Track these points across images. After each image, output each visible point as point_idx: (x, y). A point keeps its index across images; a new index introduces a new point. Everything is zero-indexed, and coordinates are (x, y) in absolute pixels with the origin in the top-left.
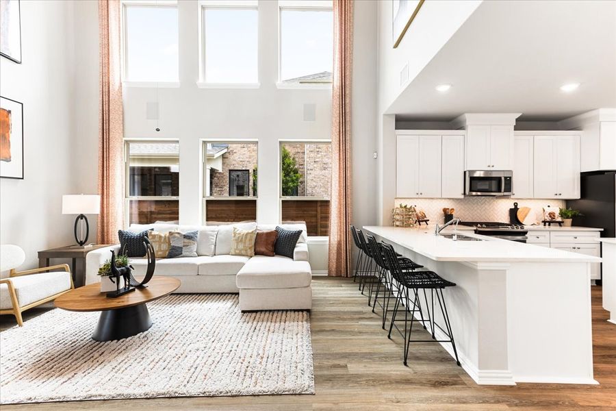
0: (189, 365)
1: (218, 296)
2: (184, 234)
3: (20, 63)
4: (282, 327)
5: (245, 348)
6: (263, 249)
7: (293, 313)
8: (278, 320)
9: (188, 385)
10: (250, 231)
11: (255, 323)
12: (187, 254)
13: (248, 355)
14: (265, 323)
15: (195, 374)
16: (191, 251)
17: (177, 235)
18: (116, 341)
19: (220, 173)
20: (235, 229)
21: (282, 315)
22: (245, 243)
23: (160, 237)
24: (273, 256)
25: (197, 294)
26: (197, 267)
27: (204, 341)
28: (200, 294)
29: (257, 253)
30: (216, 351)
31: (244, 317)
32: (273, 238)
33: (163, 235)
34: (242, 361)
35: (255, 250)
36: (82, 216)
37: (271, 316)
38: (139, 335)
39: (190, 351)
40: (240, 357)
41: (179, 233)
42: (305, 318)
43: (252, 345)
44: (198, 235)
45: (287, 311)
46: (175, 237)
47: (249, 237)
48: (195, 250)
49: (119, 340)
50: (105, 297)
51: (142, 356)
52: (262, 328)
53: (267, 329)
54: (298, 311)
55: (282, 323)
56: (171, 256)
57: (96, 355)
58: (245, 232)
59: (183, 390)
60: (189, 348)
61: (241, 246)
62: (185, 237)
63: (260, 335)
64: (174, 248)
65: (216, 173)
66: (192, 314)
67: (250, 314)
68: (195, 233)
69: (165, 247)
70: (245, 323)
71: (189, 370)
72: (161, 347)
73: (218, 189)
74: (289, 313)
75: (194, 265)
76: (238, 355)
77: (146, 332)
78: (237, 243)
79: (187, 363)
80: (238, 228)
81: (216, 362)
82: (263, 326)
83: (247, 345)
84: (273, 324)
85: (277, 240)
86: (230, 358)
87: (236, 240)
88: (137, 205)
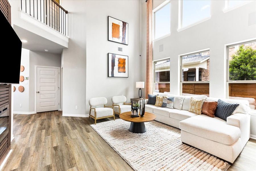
0: (142, 155)
1: (178, 130)
2: (168, 98)
3: (127, 45)
4: (200, 163)
5: (169, 162)
6: (206, 112)
7: (215, 158)
8: (201, 157)
9: (135, 163)
10: (199, 100)
11: (185, 152)
12: (169, 107)
13: (167, 167)
14: (190, 155)
15: (141, 160)
16: (171, 106)
17: (165, 98)
18: (132, 133)
19: (205, 70)
20: (192, 98)
21: (206, 156)
22: (195, 106)
23: (160, 98)
24: (213, 117)
25: (169, 126)
26: (170, 114)
27: (155, 148)
28: (171, 126)
29: (202, 113)
30: (156, 155)
31: (182, 146)
32: (214, 107)
33: (161, 97)
34: (162, 168)
35: (202, 111)
36: (140, 89)
37: (198, 153)
38: (139, 134)
39: (148, 149)
40: (163, 165)
41: (166, 97)
42: (222, 167)
43: (174, 163)
44: (174, 99)
45: (211, 155)
46: (164, 99)
47: (198, 103)
48: (172, 106)
49: (133, 133)
50: (130, 116)
51: (134, 142)
52: (187, 157)
53: (189, 159)
54: (221, 159)
55: (202, 161)
56: (162, 107)
57: (125, 135)
58: (197, 100)
59: (132, 164)
60: (148, 148)
61: (193, 108)
62: (168, 99)
63: (183, 160)
64: (163, 103)
65: (203, 70)
66: (161, 134)
67: (186, 146)
68: (173, 98)
69: (161, 102)
70: (180, 149)
71: (141, 157)
72: (141, 142)
73: (205, 78)
74: (212, 157)
75: (168, 112)
76: (162, 163)
77: (142, 134)
78: (192, 106)
79: (142, 153)
80: (193, 98)
81: (151, 160)
82: (188, 156)
83: (171, 161)
84: (195, 158)
85: (217, 108)
86: (158, 162)
87: (191, 104)
88: (158, 85)
